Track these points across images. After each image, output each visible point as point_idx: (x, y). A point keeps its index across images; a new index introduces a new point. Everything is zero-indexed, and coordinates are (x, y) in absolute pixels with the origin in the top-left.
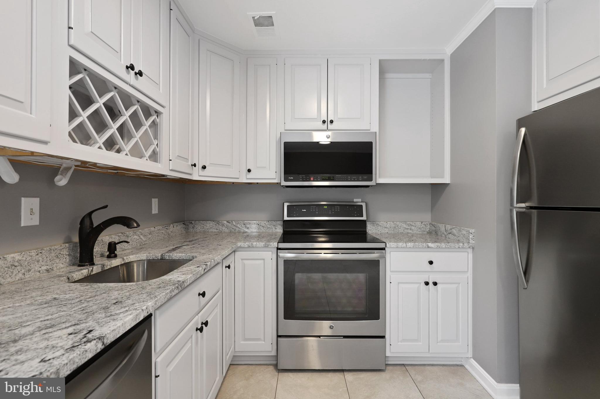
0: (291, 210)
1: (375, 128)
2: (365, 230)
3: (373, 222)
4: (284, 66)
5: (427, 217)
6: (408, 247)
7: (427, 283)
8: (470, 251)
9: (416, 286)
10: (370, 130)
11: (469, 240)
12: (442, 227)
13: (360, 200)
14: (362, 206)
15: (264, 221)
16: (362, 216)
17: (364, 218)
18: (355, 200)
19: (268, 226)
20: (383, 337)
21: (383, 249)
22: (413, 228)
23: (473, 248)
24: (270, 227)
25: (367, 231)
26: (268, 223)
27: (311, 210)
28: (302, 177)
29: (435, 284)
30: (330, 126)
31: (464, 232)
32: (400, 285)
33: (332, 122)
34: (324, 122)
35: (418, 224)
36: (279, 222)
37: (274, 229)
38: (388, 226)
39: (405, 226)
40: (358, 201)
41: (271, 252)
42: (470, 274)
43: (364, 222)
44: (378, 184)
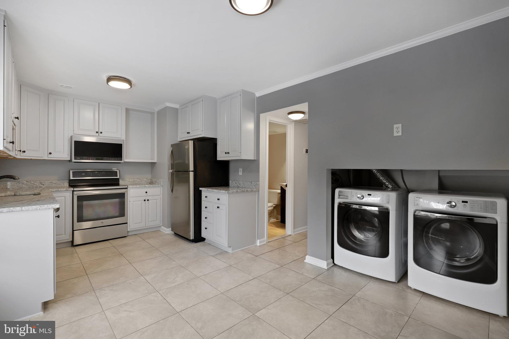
0: (75, 174)
1: (124, 138)
2: (118, 183)
3: (123, 180)
4: (73, 102)
5: (149, 176)
6: (137, 187)
7: (145, 200)
8: (161, 187)
9: (141, 202)
10: (121, 138)
11: (161, 183)
12: (154, 180)
13: (116, 169)
14: (117, 172)
15: (55, 180)
16: (117, 176)
17: (118, 177)
18: (113, 169)
19: (58, 183)
20: (127, 223)
21: (127, 188)
22: (142, 181)
23: (162, 186)
24: (59, 183)
25: (120, 184)
26: (58, 181)
27: (88, 174)
28: (85, 158)
29: (148, 200)
30: (100, 134)
31: (160, 181)
32: (134, 202)
33: (101, 133)
34: (97, 132)
35: (145, 179)
36: (66, 181)
37: (62, 184)
38: (130, 181)
39: (138, 180)
40: (114, 169)
41: (69, 193)
42: (161, 196)
43: (118, 179)
44: (125, 162)
